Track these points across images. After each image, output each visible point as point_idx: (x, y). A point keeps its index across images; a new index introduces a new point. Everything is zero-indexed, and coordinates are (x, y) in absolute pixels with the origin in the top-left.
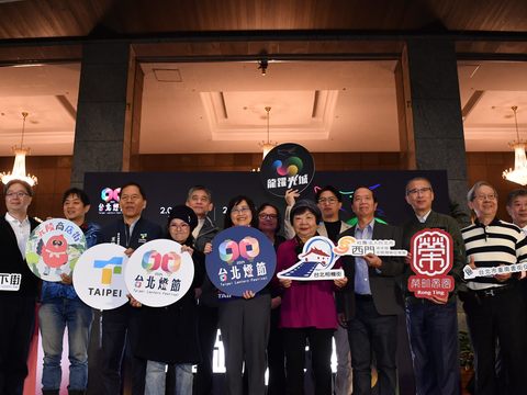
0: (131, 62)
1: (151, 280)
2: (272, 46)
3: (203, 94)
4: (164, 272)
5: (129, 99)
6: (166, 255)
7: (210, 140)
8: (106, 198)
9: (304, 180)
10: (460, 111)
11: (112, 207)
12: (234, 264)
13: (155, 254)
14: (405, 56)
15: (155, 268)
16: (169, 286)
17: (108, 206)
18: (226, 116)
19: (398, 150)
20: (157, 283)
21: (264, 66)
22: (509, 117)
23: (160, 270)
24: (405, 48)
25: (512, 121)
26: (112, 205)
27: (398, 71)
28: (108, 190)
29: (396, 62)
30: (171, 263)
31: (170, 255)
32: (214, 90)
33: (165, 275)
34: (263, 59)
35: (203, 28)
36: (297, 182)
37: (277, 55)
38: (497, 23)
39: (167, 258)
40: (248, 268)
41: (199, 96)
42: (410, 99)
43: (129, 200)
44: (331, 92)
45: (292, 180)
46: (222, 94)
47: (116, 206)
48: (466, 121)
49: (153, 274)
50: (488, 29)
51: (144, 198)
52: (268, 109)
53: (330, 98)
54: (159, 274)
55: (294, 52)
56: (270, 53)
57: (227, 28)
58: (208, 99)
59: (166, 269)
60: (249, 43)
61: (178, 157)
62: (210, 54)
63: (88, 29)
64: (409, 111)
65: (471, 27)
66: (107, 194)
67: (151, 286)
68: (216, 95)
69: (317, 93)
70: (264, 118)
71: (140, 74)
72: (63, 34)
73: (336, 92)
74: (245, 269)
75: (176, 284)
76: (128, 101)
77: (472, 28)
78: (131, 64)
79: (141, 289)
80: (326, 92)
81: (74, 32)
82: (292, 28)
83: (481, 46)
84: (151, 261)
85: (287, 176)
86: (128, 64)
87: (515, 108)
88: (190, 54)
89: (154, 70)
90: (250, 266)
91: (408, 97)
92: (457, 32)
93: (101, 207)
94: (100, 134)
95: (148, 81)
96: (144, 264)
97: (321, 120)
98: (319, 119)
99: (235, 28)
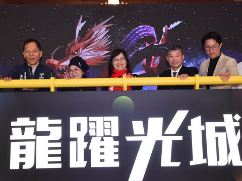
51: (41, 50)
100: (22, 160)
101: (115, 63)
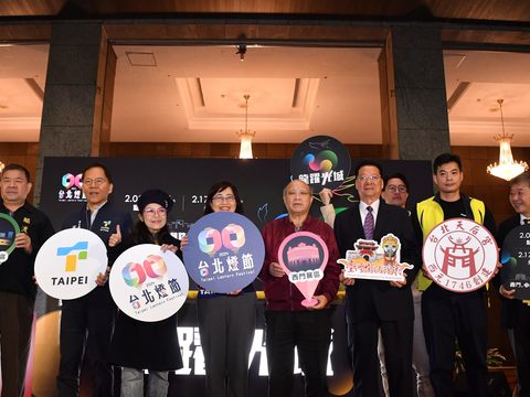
0: (102, 44)
1: (146, 294)
2: (251, 30)
3: (178, 80)
4: (155, 280)
5: (100, 83)
7: (186, 129)
8: (66, 185)
9: (339, 176)
10: (446, 103)
11: (73, 194)
12: (217, 256)
13: (133, 266)
14: (389, 43)
16: (168, 290)
17: (69, 192)
18: (203, 104)
19: (380, 142)
20: (154, 294)
21: (242, 51)
22: (495, 110)
23: (149, 280)
24: (390, 35)
25: (497, 114)
26: (73, 191)
27: (382, 59)
28: (69, 176)
29: (380, 50)
30: (155, 267)
31: (149, 260)
32: (190, 76)
33: (157, 282)
34: (242, 43)
35: (179, 9)
36: (332, 178)
37: (257, 40)
38: (486, 11)
39: (148, 264)
41: (175, 82)
42: (393, 88)
43: (93, 185)
44: (312, 80)
45: (327, 176)
46: (198, 80)
47: (77, 193)
48: (451, 113)
49: (144, 286)
50: (476, 17)
51: (110, 182)
52: (247, 97)
53: (311, 87)
55: (274, 37)
56: (249, 36)
57: (204, 10)
58: (184, 85)
59: (154, 276)
60: (228, 25)
61: (154, 145)
62: (186, 37)
63: (57, 8)
64: (393, 101)
65: (458, 14)
66: (68, 181)
67: (150, 300)
68: (192, 82)
69: (298, 81)
70: (242, 106)
71: (112, 59)
72: (31, 13)
73: (318, 80)
74: (229, 262)
75: (174, 285)
76: (98, 85)
77: (459, 16)
78: (103, 45)
80: (307, 80)
81: (43, 11)
82: (273, 11)
83: (468, 35)
85: (321, 172)
86: (99, 45)
87: (501, 102)
88: (165, 37)
89: (127, 53)
90: (234, 258)
91: (392, 87)
92: (444, 20)
93: (61, 194)
94: (68, 118)
95: (122, 64)
96: (129, 282)
97: (301, 109)
98: (299, 109)
99: (212, 10)
101: (217, 204)
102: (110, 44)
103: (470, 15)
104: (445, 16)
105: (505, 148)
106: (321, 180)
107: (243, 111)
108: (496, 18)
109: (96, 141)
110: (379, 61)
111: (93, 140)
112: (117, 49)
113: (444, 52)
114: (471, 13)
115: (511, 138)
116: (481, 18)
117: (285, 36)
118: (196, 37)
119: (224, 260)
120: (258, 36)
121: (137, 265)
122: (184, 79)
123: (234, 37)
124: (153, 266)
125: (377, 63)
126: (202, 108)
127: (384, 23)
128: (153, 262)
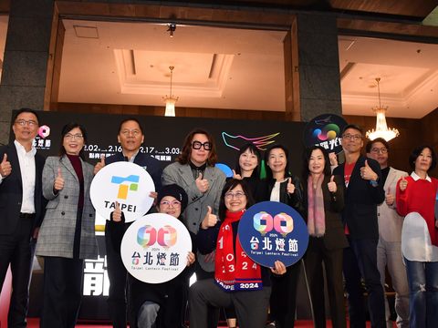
1: (148, 256)
2: (181, 11)
3: (116, 51)
4: (161, 248)
5: (52, 51)
6: (161, 230)
7: (119, 93)
13: (149, 229)
14: (294, 28)
15: (151, 243)
16: (167, 261)
18: (134, 73)
20: (155, 259)
21: (172, 29)
22: (373, 87)
23: (156, 245)
24: (295, 21)
25: (375, 90)
27: (287, 41)
29: (286, 33)
30: (167, 238)
31: (165, 229)
32: (125, 48)
33: (162, 250)
34: (173, 22)
36: (338, 143)
37: (185, 20)
38: (374, 6)
39: (162, 232)
40: (280, 242)
41: (113, 52)
42: (297, 65)
44: (227, 56)
45: (333, 143)
46: (132, 52)
49: (150, 249)
52: (172, 68)
53: (226, 61)
54: (156, 249)
55: (200, 18)
56: (179, 17)
59: (162, 243)
60: (162, 7)
62: (126, 15)
64: (296, 75)
67: (149, 262)
68: (127, 53)
69: (215, 56)
70: (167, 76)
71: (61, 29)
73: (232, 56)
74: (277, 242)
75: (175, 259)
76: (50, 52)
78: (55, 19)
79: (139, 266)
80: (223, 55)
83: (358, 24)
84: (147, 237)
85: (328, 140)
87: (378, 80)
88: (108, 14)
89: (74, 26)
90: (282, 241)
91: (295, 62)
92: (339, 11)
94: (24, 80)
95: (69, 36)
96: (140, 241)
97: (216, 80)
98: (214, 80)
100: (93, 288)
101: (228, 199)
102: (60, 17)
103: (360, 8)
104: (341, 7)
105: (381, 117)
106: (330, 146)
107: (168, 80)
108: (380, 11)
109: (47, 100)
110: (284, 42)
111: (45, 99)
112: (66, 23)
113: (339, 37)
114: (361, 6)
115: (386, 109)
116: (370, 11)
117: (209, 18)
118: (134, 15)
119: (273, 240)
120: (186, 17)
121: (154, 230)
122: (120, 50)
123: (167, 17)
124: (166, 235)
125: (282, 44)
126: (134, 76)
127: (291, 12)
128: (167, 232)
